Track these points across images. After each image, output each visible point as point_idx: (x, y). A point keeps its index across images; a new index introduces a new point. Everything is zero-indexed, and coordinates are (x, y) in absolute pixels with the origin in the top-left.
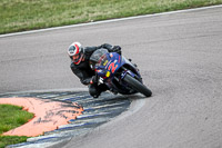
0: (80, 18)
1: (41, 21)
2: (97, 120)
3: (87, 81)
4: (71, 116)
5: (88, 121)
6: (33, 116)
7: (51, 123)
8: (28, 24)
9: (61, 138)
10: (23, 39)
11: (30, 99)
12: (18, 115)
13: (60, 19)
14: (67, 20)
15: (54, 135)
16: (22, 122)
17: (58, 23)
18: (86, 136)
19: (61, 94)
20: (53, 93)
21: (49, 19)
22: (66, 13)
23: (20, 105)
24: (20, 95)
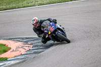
0: (32, 4)
1: (14, 5)
2: (39, 50)
3: (41, 35)
4: (27, 49)
5: (35, 51)
6: (10, 49)
7: (18, 52)
8: (8, 7)
10: (6, 13)
11: (9, 41)
12: (3, 48)
13: (22, 5)
14: (26, 5)
15: (20, 57)
16: (5, 51)
19: (23, 39)
20: (19, 38)
21: (18, 5)
22: (25, 2)
23: (4, 44)
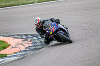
1: (13, 3)
2: (38, 47)
3: (43, 36)
4: (27, 45)
5: (35, 47)
6: (10, 45)
7: (18, 48)
8: (8, 4)
9: (22, 55)
10: (5, 11)
12: (3, 45)
13: (22, 2)
14: (25, 2)
15: (19, 54)
16: (5, 48)
17: (21, 3)
18: (33, 54)
19: (22, 35)
21: (17, 2)
24: (4, 36)
